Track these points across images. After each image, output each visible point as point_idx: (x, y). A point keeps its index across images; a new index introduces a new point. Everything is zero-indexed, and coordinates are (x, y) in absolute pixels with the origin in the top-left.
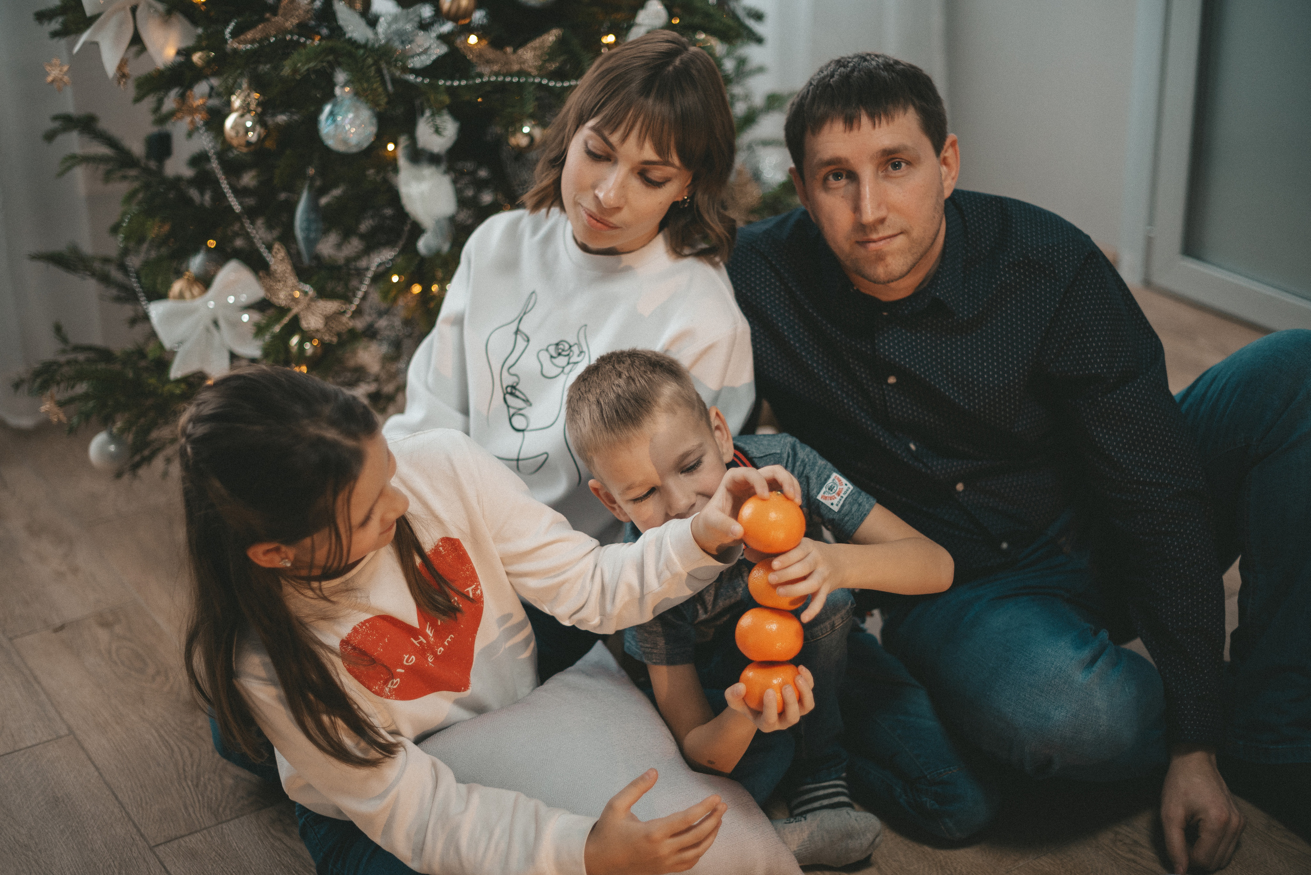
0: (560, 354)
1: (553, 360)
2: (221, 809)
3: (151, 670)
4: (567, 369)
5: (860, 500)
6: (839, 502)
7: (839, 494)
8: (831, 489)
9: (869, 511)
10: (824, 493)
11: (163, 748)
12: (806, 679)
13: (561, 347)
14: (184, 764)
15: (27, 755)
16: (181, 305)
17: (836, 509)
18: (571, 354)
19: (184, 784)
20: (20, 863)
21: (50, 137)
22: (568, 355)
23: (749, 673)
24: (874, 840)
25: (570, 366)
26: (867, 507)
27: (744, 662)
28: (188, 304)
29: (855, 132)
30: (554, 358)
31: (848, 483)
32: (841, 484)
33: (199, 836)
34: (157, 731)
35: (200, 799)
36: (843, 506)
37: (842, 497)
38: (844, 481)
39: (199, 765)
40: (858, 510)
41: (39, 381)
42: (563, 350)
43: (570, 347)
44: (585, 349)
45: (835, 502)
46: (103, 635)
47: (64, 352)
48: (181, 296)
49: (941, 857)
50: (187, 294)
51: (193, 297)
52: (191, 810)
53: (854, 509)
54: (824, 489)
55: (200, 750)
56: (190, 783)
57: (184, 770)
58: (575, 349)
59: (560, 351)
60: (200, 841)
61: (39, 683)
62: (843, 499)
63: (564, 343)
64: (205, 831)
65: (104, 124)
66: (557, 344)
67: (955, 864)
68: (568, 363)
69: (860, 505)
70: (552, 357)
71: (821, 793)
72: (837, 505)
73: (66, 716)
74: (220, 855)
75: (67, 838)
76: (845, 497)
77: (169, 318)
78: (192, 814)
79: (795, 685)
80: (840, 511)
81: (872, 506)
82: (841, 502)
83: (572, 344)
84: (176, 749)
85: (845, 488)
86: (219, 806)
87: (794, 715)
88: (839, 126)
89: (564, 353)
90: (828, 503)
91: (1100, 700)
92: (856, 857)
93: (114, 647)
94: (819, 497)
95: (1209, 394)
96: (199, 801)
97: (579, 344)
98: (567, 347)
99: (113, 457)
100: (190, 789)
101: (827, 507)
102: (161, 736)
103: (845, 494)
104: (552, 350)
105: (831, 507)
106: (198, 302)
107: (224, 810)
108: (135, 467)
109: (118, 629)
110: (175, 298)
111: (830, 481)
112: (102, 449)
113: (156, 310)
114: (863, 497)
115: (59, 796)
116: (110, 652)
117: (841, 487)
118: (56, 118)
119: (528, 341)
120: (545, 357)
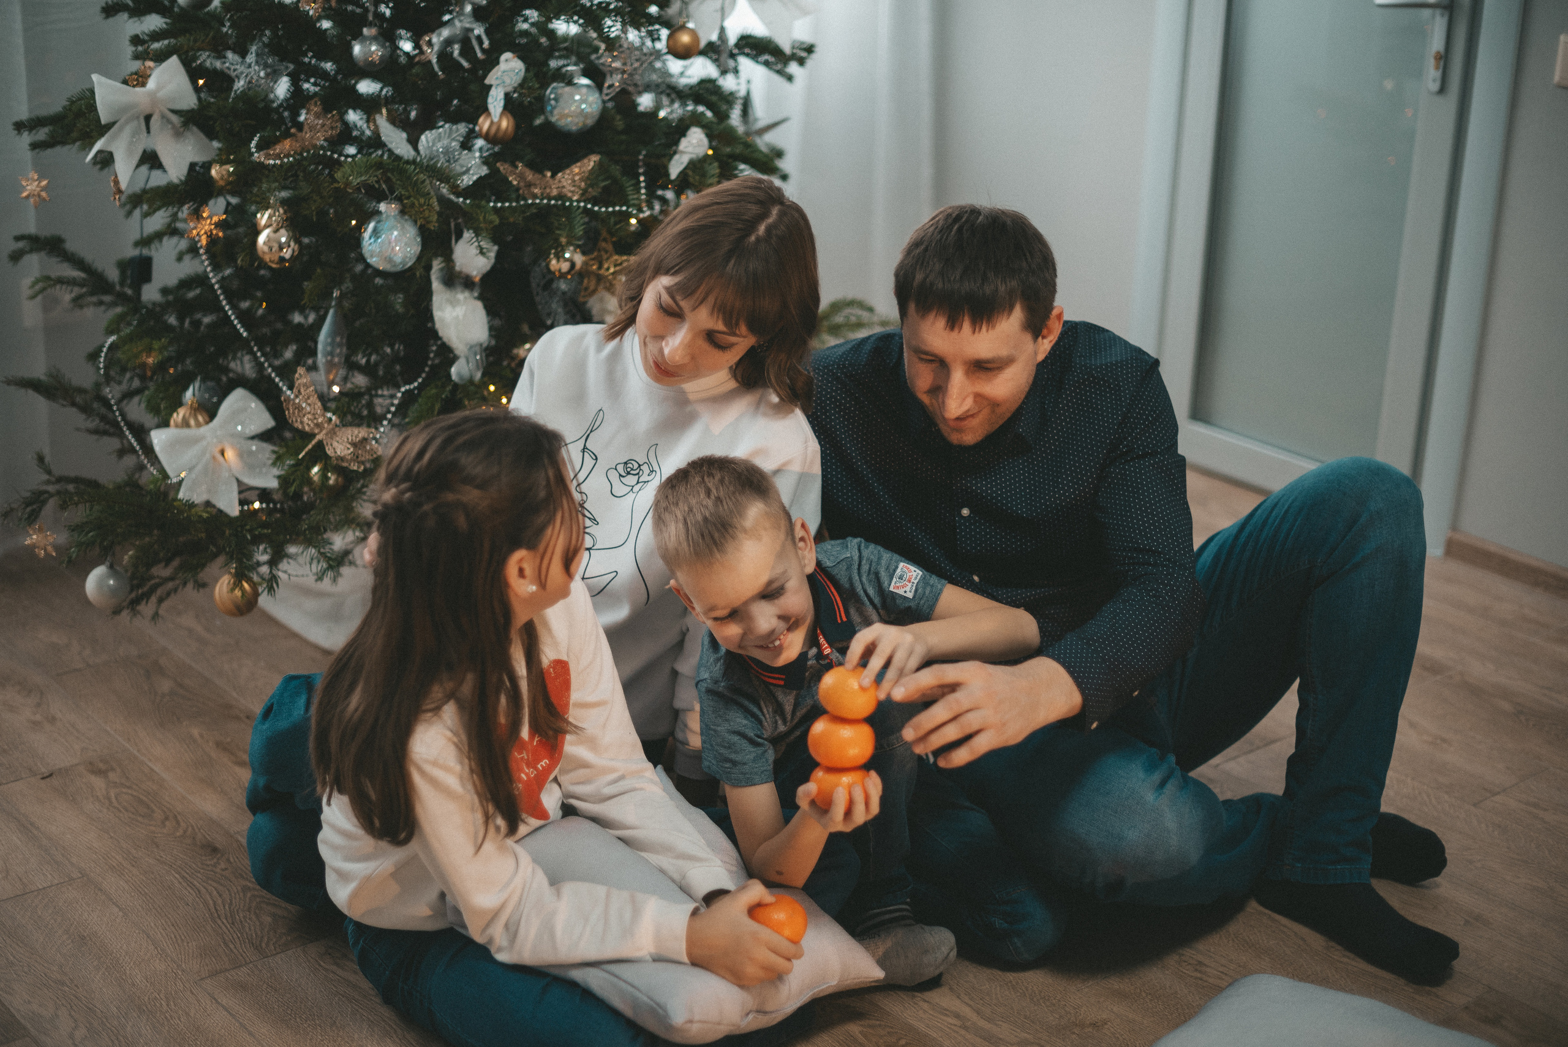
0: (628, 473)
1: (622, 478)
2: (264, 945)
3: (158, 815)
4: (636, 489)
5: (932, 582)
6: (911, 588)
7: (909, 581)
8: (901, 578)
9: (941, 590)
10: (895, 583)
11: (188, 888)
12: (874, 784)
13: (630, 465)
14: (215, 903)
15: (40, 897)
16: (185, 432)
17: (910, 595)
18: (641, 473)
19: (219, 922)
20: (58, 998)
21: (16, 257)
22: (638, 474)
23: (819, 774)
24: (948, 954)
25: (640, 485)
26: (939, 586)
27: (814, 765)
28: (193, 432)
29: (955, 334)
30: (623, 477)
31: (916, 569)
32: (910, 571)
33: (244, 969)
34: (179, 873)
35: (239, 935)
36: (916, 591)
37: (913, 583)
38: (912, 568)
39: (231, 904)
40: (931, 591)
41: (29, 509)
42: (632, 469)
43: (640, 466)
44: (656, 468)
45: (908, 589)
46: (98, 782)
47: (48, 482)
48: (186, 424)
49: (1012, 978)
50: (192, 422)
51: (198, 425)
52: (232, 946)
53: (927, 592)
54: (894, 580)
55: (229, 891)
56: (225, 921)
57: (217, 910)
58: (645, 468)
59: (629, 470)
60: (248, 975)
61: (37, 828)
62: (915, 585)
63: (633, 462)
64: (251, 965)
65: (70, 246)
66: (626, 463)
67: (1025, 984)
68: (638, 482)
69: (932, 586)
70: (620, 475)
71: (887, 917)
72: (910, 592)
73: (74, 860)
74: (272, 987)
75: (104, 974)
76: (916, 582)
77: (173, 445)
78: (235, 950)
79: (863, 786)
80: (914, 597)
81: (944, 586)
82: (914, 588)
83: (641, 463)
84: (203, 890)
85: (915, 574)
86: (261, 942)
87: (860, 817)
88: (941, 323)
89: (632, 472)
90: (901, 592)
91: (1170, 821)
92: (930, 972)
93: (112, 795)
94: (891, 589)
95: (1270, 521)
96: (239, 938)
97: (649, 464)
98: (636, 466)
99: (113, 591)
100: (226, 926)
101: (901, 596)
102: (183, 877)
103: (916, 579)
104: (620, 468)
105: (905, 595)
106: (205, 430)
107: (267, 944)
108: (134, 603)
109: (112, 776)
110: (177, 426)
111: (899, 570)
112: (101, 583)
113: (159, 438)
114: (934, 580)
115: (85, 935)
116: (109, 799)
117: (911, 574)
118: (18, 238)
119: (596, 459)
120: (614, 476)
